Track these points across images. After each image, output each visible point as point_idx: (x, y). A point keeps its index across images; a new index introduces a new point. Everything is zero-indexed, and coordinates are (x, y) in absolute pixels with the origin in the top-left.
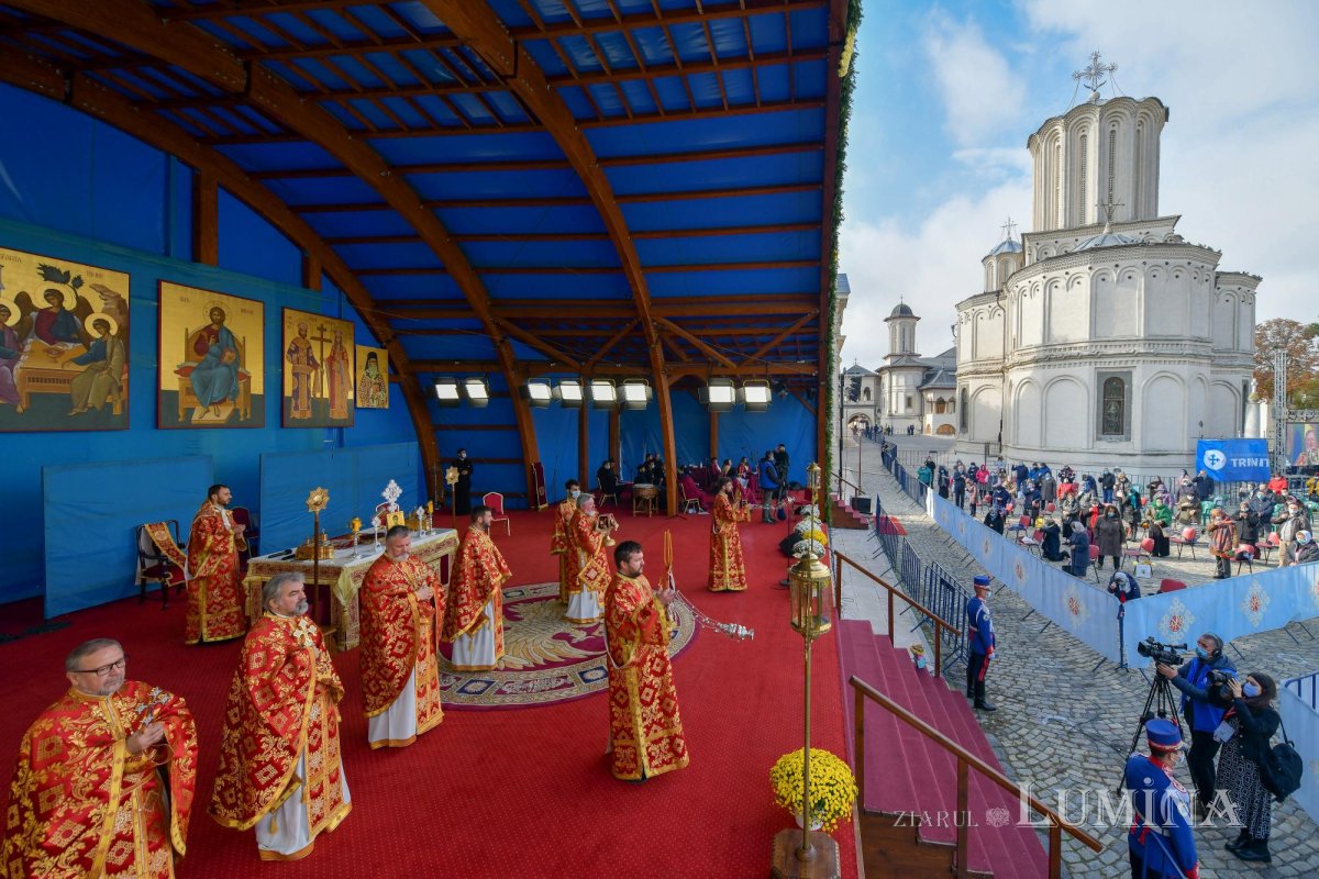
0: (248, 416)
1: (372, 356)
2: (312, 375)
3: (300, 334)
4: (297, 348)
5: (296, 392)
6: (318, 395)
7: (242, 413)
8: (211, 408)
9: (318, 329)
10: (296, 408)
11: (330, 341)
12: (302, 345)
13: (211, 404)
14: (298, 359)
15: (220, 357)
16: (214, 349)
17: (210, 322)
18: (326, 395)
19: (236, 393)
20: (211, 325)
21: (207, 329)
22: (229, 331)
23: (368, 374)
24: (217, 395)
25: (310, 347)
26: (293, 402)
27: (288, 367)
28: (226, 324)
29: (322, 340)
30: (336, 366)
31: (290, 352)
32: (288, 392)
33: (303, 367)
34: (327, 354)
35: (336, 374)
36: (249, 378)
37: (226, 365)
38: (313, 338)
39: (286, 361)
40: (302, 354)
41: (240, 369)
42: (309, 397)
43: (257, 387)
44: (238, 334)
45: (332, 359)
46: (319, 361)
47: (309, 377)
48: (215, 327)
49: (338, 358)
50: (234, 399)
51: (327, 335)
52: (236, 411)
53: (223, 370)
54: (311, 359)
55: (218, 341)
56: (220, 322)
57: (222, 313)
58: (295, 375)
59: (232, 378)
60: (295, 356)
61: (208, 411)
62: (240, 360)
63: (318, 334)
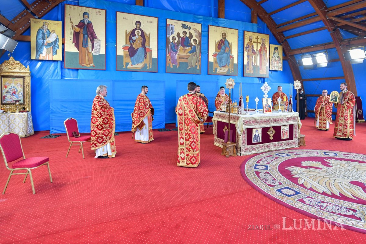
0: (233, 72)
1: (276, 48)
2: (254, 56)
3: (250, 41)
4: (249, 46)
5: (248, 63)
6: (256, 64)
7: (231, 70)
8: (222, 68)
9: (256, 38)
10: (248, 69)
11: (260, 43)
12: (250, 45)
13: (222, 67)
14: (249, 50)
15: (225, 50)
16: (223, 47)
17: (222, 38)
18: (258, 64)
19: (229, 63)
20: (222, 39)
21: (221, 40)
22: (227, 41)
23: (274, 56)
24: (224, 64)
25: (253, 46)
26: (247, 67)
27: (246, 53)
28: (226, 38)
29: (257, 43)
30: (262, 53)
31: (246, 47)
32: (245, 63)
33: (251, 53)
34: (259, 48)
35: (262, 56)
36: (233, 57)
37: (227, 53)
38: (254, 42)
39: (245, 51)
40: (250, 48)
41: (231, 55)
42: (252, 65)
43: (236, 61)
44: (230, 42)
45: (261, 50)
46: (256, 51)
47: (252, 57)
48: (223, 40)
49: (263, 49)
50: (228, 65)
51: (259, 41)
52: (229, 69)
53: (225, 55)
54: (253, 50)
55: (224, 45)
56: (225, 38)
57: (225, 35)
58: (248, 56)
59: (228, 58)
60: (248, 49)
61: (221, 69)
62: (230, 51)
63: (256, 40)
